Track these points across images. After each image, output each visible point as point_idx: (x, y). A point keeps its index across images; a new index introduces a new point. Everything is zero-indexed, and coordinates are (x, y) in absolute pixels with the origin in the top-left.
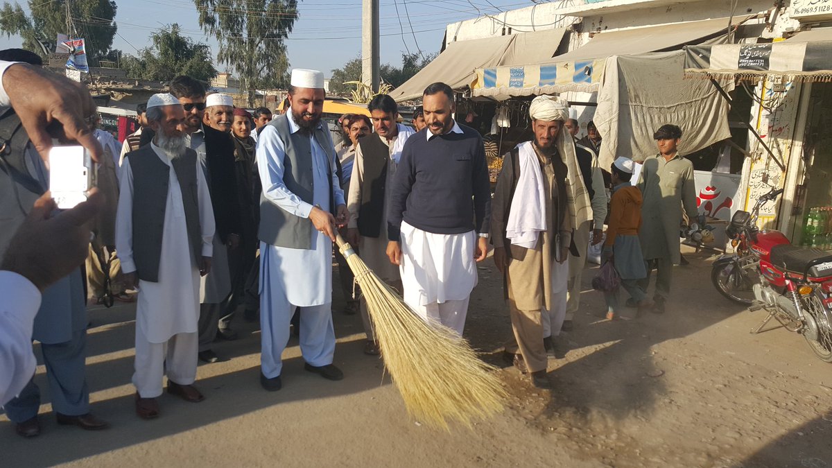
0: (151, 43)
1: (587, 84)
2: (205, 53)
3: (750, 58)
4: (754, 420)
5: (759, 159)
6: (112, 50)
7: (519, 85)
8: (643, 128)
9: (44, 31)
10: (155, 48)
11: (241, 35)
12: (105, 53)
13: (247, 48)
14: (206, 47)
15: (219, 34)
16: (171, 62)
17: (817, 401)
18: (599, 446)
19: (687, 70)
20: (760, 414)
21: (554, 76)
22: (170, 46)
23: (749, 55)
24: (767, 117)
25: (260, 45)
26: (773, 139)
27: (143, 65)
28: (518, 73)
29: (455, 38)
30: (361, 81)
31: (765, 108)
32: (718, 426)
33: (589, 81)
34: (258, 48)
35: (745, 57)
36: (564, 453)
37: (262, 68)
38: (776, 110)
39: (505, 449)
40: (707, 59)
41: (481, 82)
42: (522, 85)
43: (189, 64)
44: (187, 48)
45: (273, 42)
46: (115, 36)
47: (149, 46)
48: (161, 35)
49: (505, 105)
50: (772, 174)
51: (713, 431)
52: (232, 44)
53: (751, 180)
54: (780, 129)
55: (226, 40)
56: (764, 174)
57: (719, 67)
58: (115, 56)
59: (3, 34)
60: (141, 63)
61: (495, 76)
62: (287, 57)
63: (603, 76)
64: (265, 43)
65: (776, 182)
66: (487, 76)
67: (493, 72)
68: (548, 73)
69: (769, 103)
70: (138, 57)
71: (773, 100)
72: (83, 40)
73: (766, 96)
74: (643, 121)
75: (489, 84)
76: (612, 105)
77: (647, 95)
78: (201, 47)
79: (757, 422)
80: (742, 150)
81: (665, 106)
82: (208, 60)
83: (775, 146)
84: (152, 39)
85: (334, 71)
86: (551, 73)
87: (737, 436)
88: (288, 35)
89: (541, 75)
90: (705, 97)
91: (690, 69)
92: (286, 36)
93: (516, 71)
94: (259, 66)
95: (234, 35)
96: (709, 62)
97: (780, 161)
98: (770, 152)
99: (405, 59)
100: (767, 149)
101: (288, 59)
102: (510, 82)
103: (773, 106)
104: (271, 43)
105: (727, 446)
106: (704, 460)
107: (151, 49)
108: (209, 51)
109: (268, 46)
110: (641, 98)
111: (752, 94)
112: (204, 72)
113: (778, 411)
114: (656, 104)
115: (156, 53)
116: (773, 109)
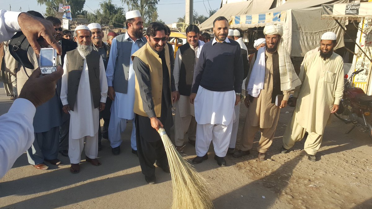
0: (100, 7)
1: (279, 22)
2: (123, 11)
3: (351, 10)
4: (334, 168)
5: (360, 56)
6: (84, 10)
7: (250, 23)
8: (303, 42)
9: (55, 3)
10: (101, 9)
11: (138, 3)
12: (80, 12)
13: (140, 9)
14: (123, 9)
15: (128, 3)
16: (108, 16)
17: (367, 161)
18: (263, 175)
19: (323, 15)
20: (338, 165)
21: (264, 19)
22: (108, 8)
23: (350, 8)
24: (364, 37)
25: (145, 7)
26: (367, 47)
27: (96, 17)
28: (250, 18)
29: (227, 2)
30: (185, 22)
31: (364, 33)
32: (317, 169)
33: (279, 21)
34: (145, 9)
35: (348, 9)
36: (246, 177)
37: (147, 18)
38: (368, 34)
39: (221, 174)
40: (331, 10)
41: (234, 22)
42: (251, 23)
43: (115, 16)
44: (115, 9)
45: (151, 6)
46: (84, 4)
47: (99, 9)
48: (103, 4)
49: (246, 32)
50: (366, 63)
51: (314, 171)
52: (134, 7)
53: (357, 66)
54: (370, 43)
55: (131, 5)
56: (362, 63)
57: (337, 14)
58: (84, 13)
59: (38, 4)
60: (95, 16)
61: (239, 19)
62: (157, 12)
63: (285, 19)
64: (148, 6)
65: (368, 67)
66: (236, 19)
67: (239, 17)
68: (262, 17)
69: (366, 30)
70: (94, 13)
71: (368, 29)
72: (70, 6)
73: (364, 27)
74: (302, 39)
75: (237, 22)
76: (289, 32)
77: (305, 27)
78: (121, 9)
79: (335, 168)
80: (353, 52)
81: (313, 32)
82: (124, 14)
83: (368, 50)
84: (100, 5)
85: (179, 18)
86: (264, 17)
87: (324, 173)
88: (158, 3)
89: (259, 18)
90: (333, 28)
91: (324, 15)
92: (157, 3)
93: (248, 17)
94: (145, 17)
95: (134, 3)
96: (332, 12)
97: (370, 58)
98: (365, 54)
99: (210, 12)
100: (364, 53)
101: (158, 14)
102: (246, 22)
103: (367, 32)
104: (150, 6)
105: (319, 177)
106: (307, 182)
107: (100, 10)
108: (124, 10)
109: (149, 7)
110: (302, 28)
111: (358, 27)
112: (122, 20)
113: (347, 164)
114: (309, 31)
115: (102, 12)
116: (367, 33)
